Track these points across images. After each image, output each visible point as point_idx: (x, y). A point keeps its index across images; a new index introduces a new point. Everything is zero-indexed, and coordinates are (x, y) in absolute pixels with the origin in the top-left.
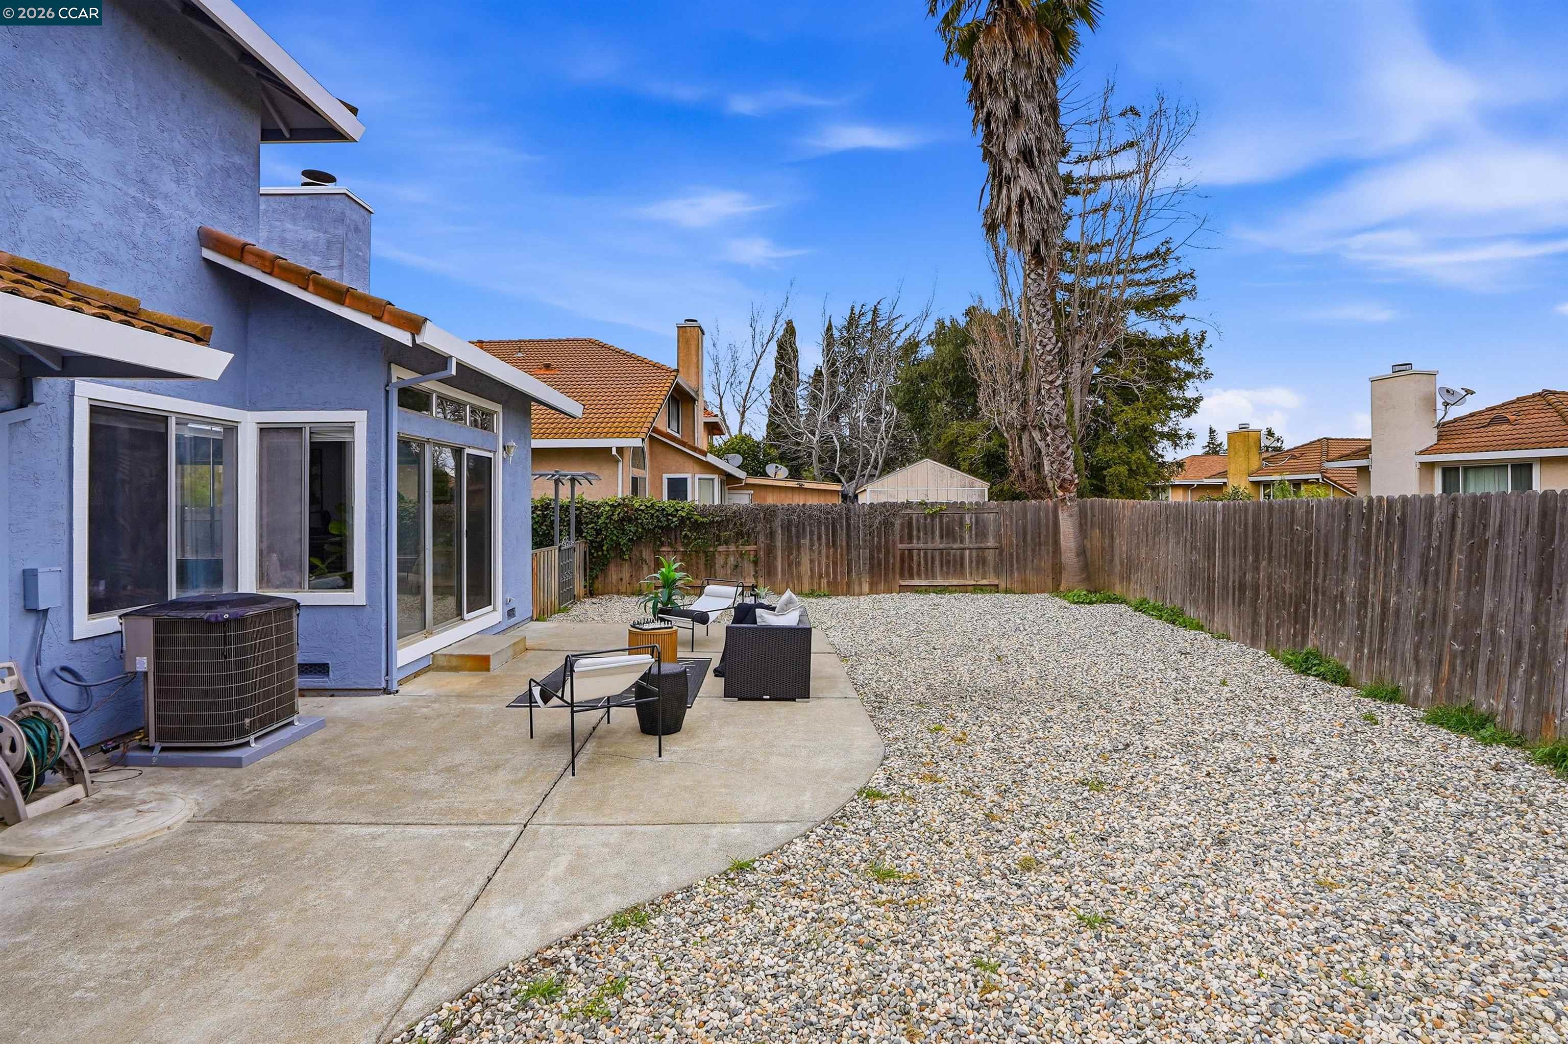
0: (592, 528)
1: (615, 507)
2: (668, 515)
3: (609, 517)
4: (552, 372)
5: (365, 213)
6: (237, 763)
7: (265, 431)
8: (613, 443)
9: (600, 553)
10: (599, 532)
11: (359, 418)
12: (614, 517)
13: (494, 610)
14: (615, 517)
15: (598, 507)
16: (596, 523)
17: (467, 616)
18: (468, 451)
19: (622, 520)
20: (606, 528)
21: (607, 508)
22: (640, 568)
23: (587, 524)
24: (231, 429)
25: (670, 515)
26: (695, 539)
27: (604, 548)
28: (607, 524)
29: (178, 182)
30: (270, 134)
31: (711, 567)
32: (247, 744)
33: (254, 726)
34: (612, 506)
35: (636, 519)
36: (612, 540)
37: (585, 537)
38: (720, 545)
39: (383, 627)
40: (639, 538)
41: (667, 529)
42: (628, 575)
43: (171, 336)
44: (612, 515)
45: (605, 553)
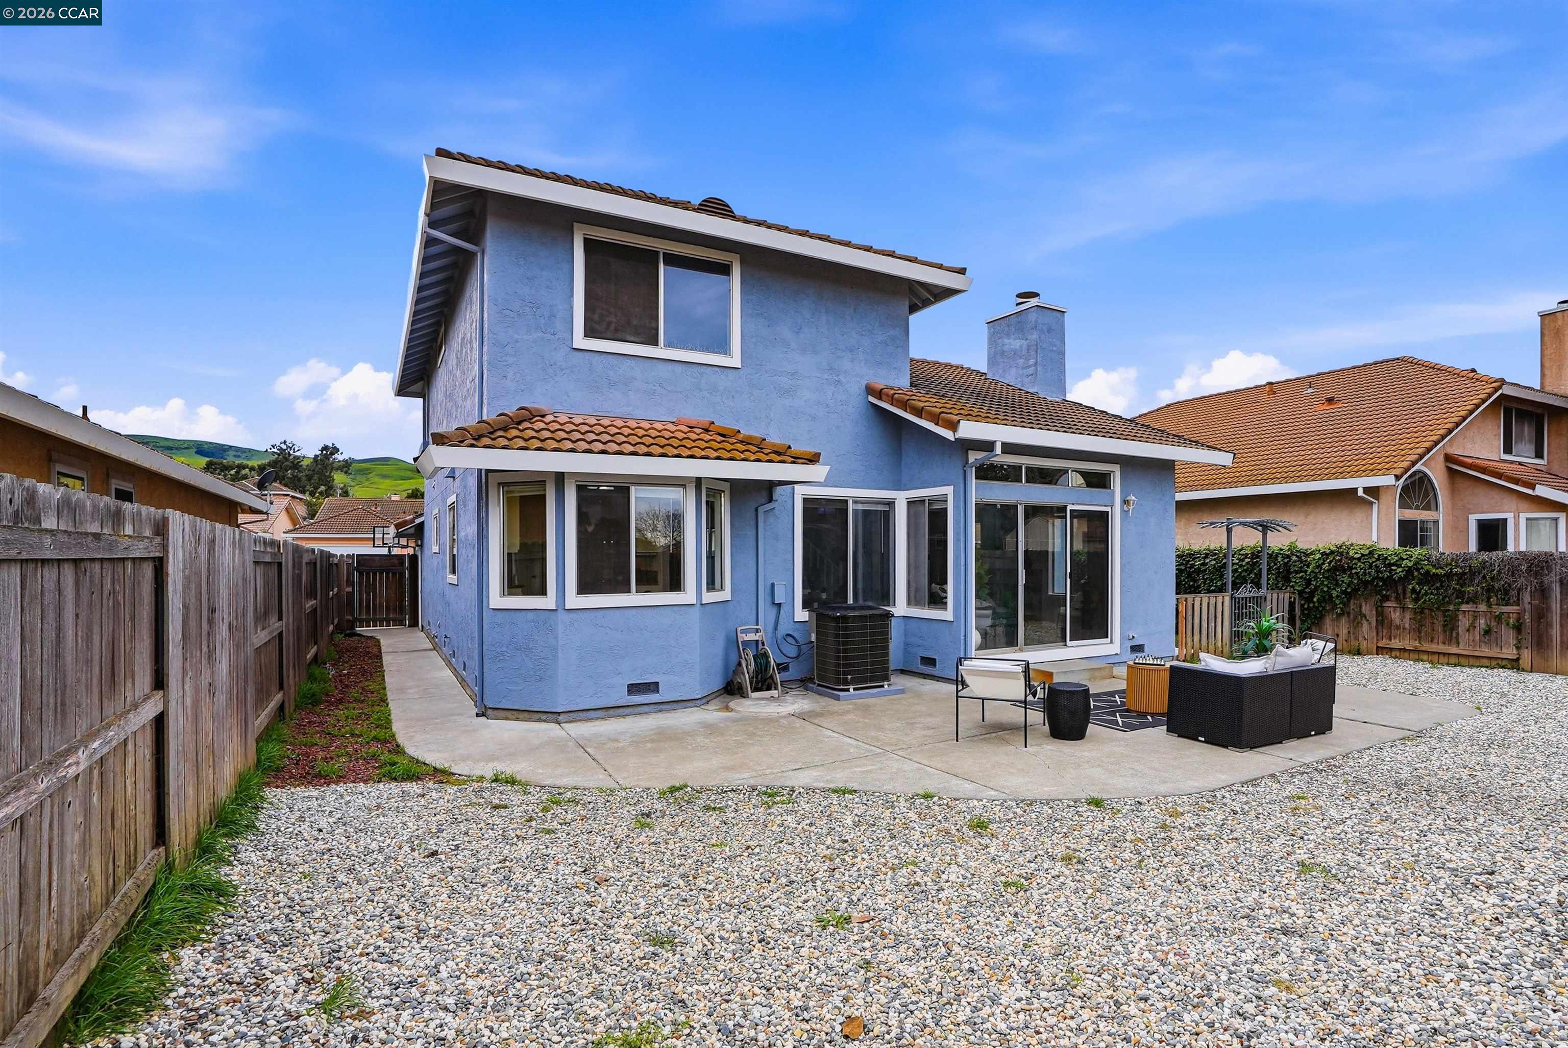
0: (1301, 577)
1: (1328, 555)
2: (1390, 565)
3: (1319, 566)
4: (1335, 406)
5: (1058, 314)
6: (838, 698)
7: (911, 503)
8: (1359, 483)
9: (1311, 605)
10: (1309, 582)
11: (948, 490)
12: (1324, 566)
13: (1111, 642)
14: (1326, 566)
15: (1307, 555)
16: (1306, 572)
17: (1069, 643)
18: (1069, 508)
19: (1335, 569)
20: (1316, 578)
21: (1318, 556)
22: (1359, 625)
23: (1297, 572)
24: (891, 504)
25: (1393, 565)
26: (1426, 594)
27: (1315, 599)
28: (1316, 573)
29: (852, 361)
30: (913, 309)
31: (1452, 629)
32: (848, 690)
33: (853, 682)
34: (1324, 554)
35: (1351, 568)
36: (1322, 591)
37: (1292, 587)
38: (1462, 603)
39: (962, 638)
40: (1355, 590)
41: (1390, 582)
42: (1345, 631)
43: (794, 462)
44: (1323, 564)
45: (1316, 604)
